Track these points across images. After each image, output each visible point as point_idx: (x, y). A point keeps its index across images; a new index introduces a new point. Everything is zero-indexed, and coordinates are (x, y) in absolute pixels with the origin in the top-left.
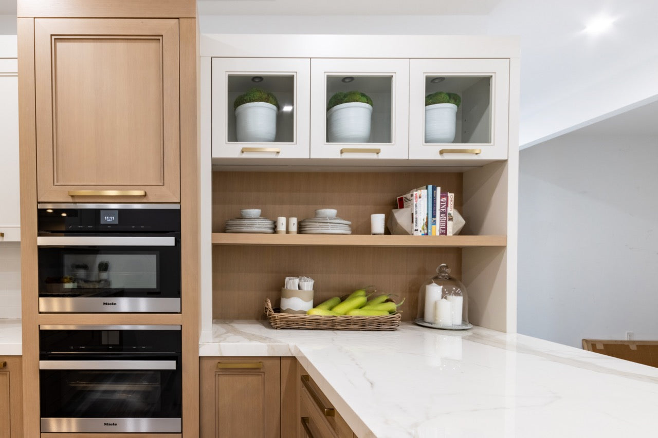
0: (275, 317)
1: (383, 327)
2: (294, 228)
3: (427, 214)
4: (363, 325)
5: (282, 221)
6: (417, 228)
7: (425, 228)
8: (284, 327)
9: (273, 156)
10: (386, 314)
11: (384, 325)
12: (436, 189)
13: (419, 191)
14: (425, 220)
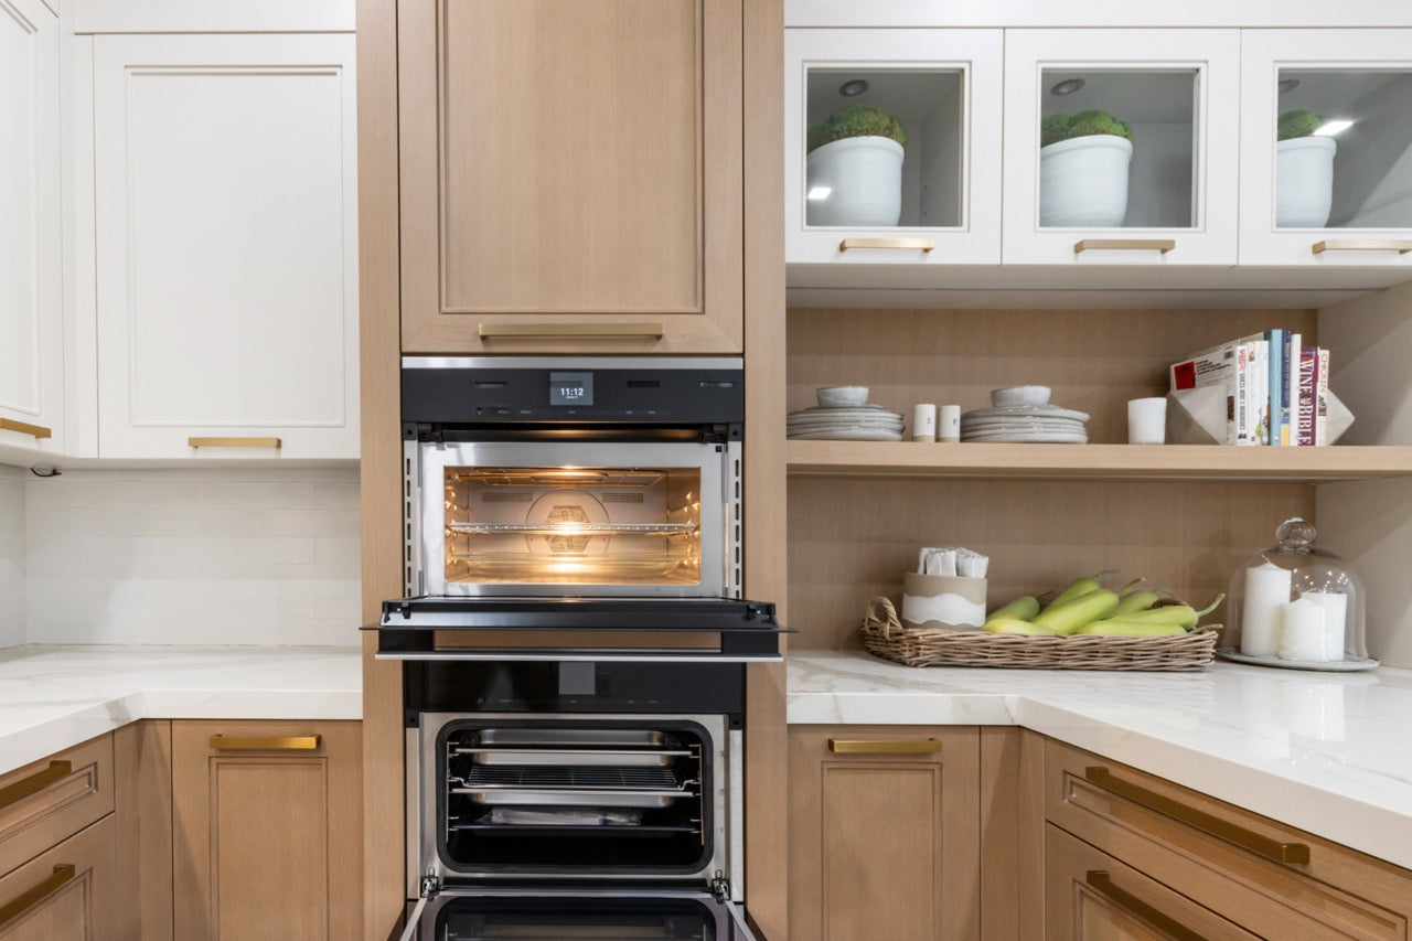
0: (916, 638)
1: (1176, 662)
2: (952, 430)
3: (1269, 398)
4: (1127, 658)
5: (927, 412)
6: (1244, 432)
7: (1265, 430)
8: (934, 661)
9: (915, 260)
10: (1181, 632)
11: (1177, 657)
12: (1289, 340)
13: (1250, 343)
14: (1265, 413)
